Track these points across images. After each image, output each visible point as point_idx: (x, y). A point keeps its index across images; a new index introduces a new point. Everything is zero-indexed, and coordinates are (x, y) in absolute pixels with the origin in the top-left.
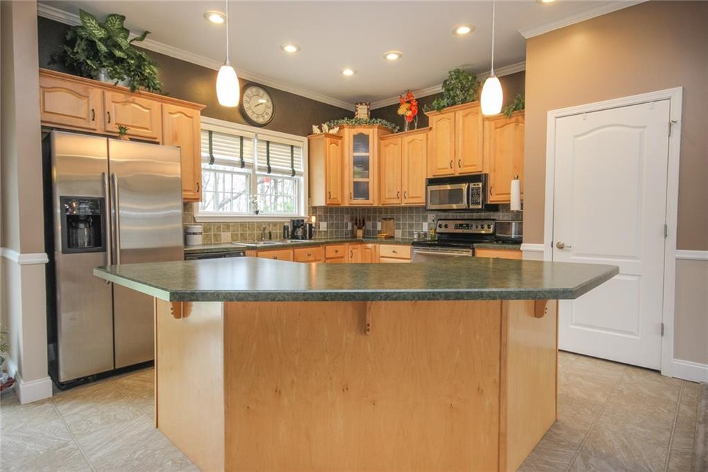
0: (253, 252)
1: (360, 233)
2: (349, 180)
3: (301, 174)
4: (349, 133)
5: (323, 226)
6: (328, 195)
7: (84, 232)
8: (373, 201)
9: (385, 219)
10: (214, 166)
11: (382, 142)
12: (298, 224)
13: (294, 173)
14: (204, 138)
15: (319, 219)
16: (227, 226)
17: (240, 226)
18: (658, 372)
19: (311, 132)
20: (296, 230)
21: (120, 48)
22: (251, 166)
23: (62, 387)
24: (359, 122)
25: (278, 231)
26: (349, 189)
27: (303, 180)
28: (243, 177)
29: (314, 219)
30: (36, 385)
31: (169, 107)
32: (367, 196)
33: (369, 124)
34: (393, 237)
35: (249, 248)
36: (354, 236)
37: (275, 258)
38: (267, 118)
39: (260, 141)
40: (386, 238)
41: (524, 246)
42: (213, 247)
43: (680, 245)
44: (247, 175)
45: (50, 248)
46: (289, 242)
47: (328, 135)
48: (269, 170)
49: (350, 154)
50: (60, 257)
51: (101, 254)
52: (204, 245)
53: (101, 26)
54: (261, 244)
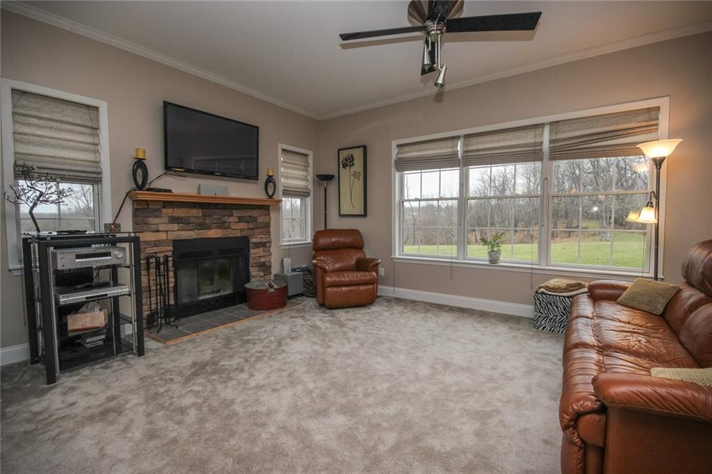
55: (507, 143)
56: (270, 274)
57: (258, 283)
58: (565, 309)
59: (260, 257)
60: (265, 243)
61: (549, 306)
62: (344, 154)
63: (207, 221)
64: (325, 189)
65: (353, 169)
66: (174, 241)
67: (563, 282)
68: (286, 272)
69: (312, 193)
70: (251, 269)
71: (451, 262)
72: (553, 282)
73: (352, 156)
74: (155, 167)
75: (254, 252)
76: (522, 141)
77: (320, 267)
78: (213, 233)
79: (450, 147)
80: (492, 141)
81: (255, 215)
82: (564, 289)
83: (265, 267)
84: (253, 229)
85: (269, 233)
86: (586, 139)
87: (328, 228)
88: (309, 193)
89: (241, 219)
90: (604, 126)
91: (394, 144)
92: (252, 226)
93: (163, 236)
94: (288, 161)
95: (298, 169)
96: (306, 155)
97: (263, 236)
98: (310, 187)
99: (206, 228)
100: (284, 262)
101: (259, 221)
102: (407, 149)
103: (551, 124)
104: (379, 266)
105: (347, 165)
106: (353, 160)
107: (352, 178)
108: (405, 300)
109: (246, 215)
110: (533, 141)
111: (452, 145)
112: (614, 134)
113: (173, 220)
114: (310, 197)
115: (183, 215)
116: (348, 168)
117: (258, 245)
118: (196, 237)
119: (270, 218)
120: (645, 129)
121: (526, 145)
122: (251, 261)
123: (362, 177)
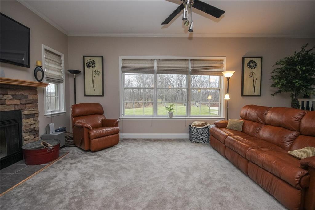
55: (176, 66)
56: (38, 136)
57: (30, 144)
58: (203, 133)
59: (31, 125)
60: (34, 114)
61: (197, 133)
62: (87, 60)
64: (75, 79)
65: (94, 69)
67: (200, 123)
68: (51, 133)
69: (64, 81)
70: (23, 135)
71: (152, 118)
72: (196, 123)
73: (94, 61)
75: (25, 122)
76: (182, 66)
77: (86, 127)
79: (150, 64)
80: (169, 64)
81: (26, 94)
82: (201, 125)
83: (35, 132)
84: (25, 104)
85: (36, 107)
86: (203, 68)
87: (77, 103)
88: (62, 80)
89: (15, 97)
90: (208, 64)
91: (121, 58)
92: (23, 102)
94: (49, 58)
95: (55, 64)
96: (60, 56)
97: (32, 109)
98: (63, 77)
100: (50, 127)
101: (29, 98)
102: (127, 61)
103: (191, 60)
104: (119, 123)
105: (90, 66)
106: (94, 63)
107: (94, 74)
108: (129, 139)
109: (19, 94)
110: (185, 66)
111: (151, 63)
112: (210, 67)
114: (63, 83)
116: (91, 68)
117: (29, 116)
119: (38, 96)
120: (220, 67)
121: (182, 67)
122: (23, 128)
123: (101, 74)
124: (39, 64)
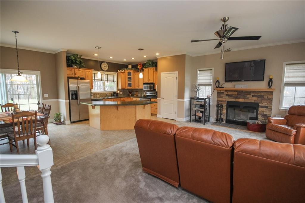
0: (104, 100)
1: (130, 95)
2: (127, 82)
3: (115, 81)
4: (127, 72)
5: (121, 93)
6: (122, 86)
7: (74, 97)
8: (132, 87)
9: (136, 91)
10: (95, 81)
11: (135, 74)
12: (115, 93)
13: (114, 81)
14: (93, 75)
15: (120, 92)
16: (98, 94)
17: (101, 94)
18: (175, 120)
19: (118, 72)
20: (114, 94)
21: (77, 61)
22: (104, 80)
23: (71, 123)
24: (129, 69)
25: (110, 95)
26: (127, 85)
27: (116, 83)
28: (102, 83)
29: (119, 92)
30: (68, 122)
31: (86, 71)
32: (131, 86)
33: (131, 69)
34: (138, 96)
35: (103, 99)
36: (129, 95)
37: (109, 101)
38: (107, 69)
39: (105, 74)
40: (136, 96)
41: (158, 98)
42: (96, 99)
43: (178, 98)
44: (103, 82)
45: (69, 99)
46: (112, 97)
47: (121, 72)
48: (108, 81)
49: (127, 76)
50: (71, 101)
51: (77, 100)
52: (94, 98)
53: (74, 57)
54: (106, 98)
59: (264, 112)
60: (268, 106)
63: (239, 96)
66: (227, 101)
70: (259, 115)
74: (222, 81)
75: (261, 109)
78: (241, 100)
81: (263, 95)
83: (267, 116)
85: (271, 103)
89: (253, 96)
92: (260, 99)
93: (224, 100)
94: (291, 69)
97: (266, 104)
99: (238, 98)
101: (265, 97)
109: (257, 95)
113: (227, 95)
115: (230, 94)
117: (263, 107)
118: (234, 101)
124: (271, 78)
